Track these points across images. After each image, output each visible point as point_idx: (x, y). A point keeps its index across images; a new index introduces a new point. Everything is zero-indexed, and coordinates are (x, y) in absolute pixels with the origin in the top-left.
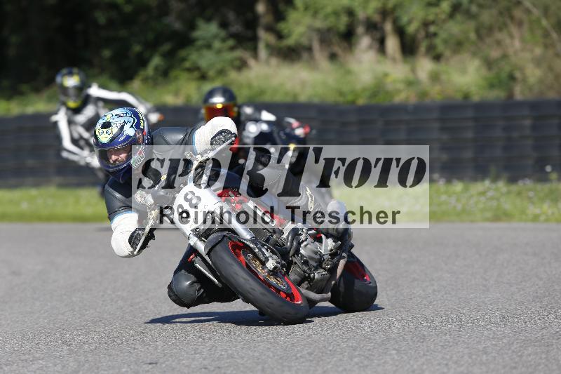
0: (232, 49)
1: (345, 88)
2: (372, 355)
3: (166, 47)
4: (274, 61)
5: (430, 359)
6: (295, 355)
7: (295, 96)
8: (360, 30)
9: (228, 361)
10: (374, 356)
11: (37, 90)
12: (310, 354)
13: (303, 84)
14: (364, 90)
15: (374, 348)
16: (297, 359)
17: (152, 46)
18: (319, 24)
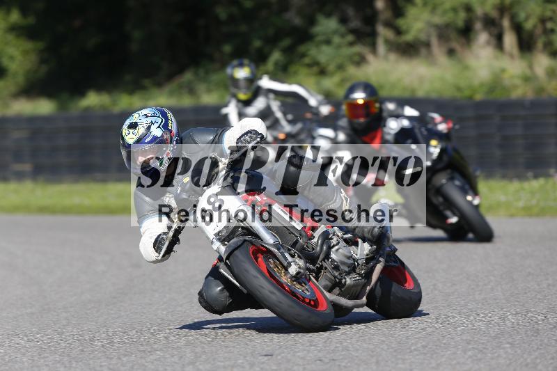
0: (351, 44)
1: (463, 83)
2: (484, 348)
3: (286, 42)
4: (393, 57)
5: (543, 353)
6: (409, 348)
7: (413, 91)
8: (478, 26)
9: (343, 353)
10: (487, 349)
11: (159, 85)
12: (424, 347)
13: (421, 79)
14: (482, 85)
15: (488, 342)
16: (411, 352)
17: (272, 42)
18: (437, 20)
